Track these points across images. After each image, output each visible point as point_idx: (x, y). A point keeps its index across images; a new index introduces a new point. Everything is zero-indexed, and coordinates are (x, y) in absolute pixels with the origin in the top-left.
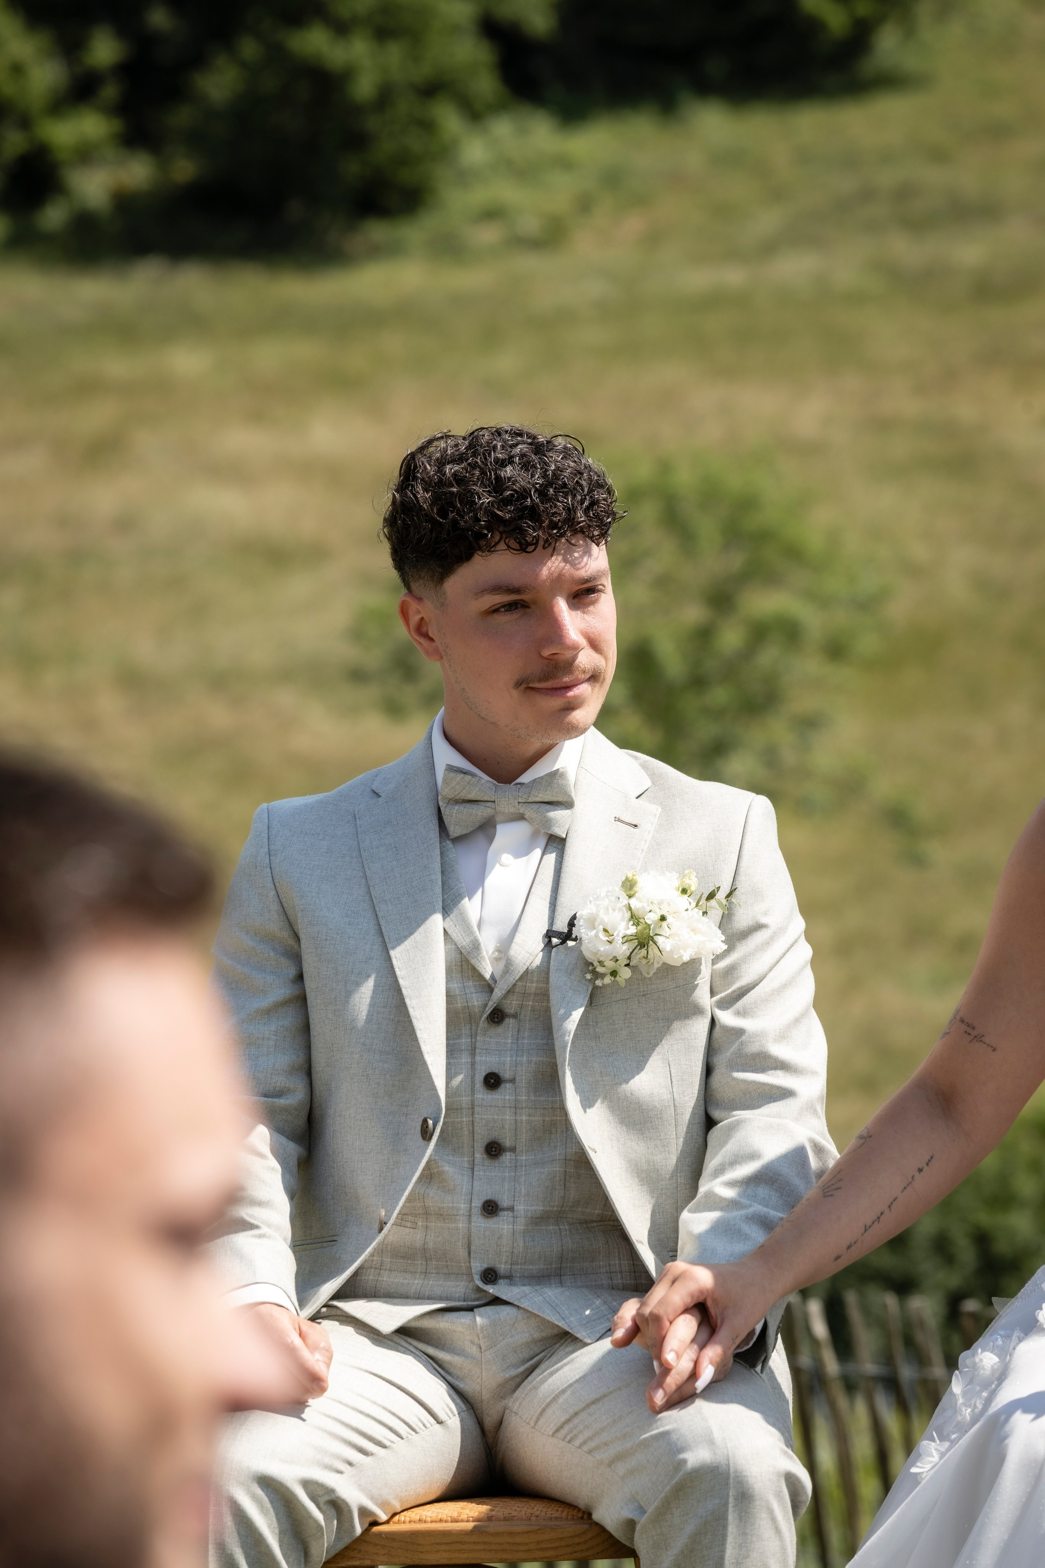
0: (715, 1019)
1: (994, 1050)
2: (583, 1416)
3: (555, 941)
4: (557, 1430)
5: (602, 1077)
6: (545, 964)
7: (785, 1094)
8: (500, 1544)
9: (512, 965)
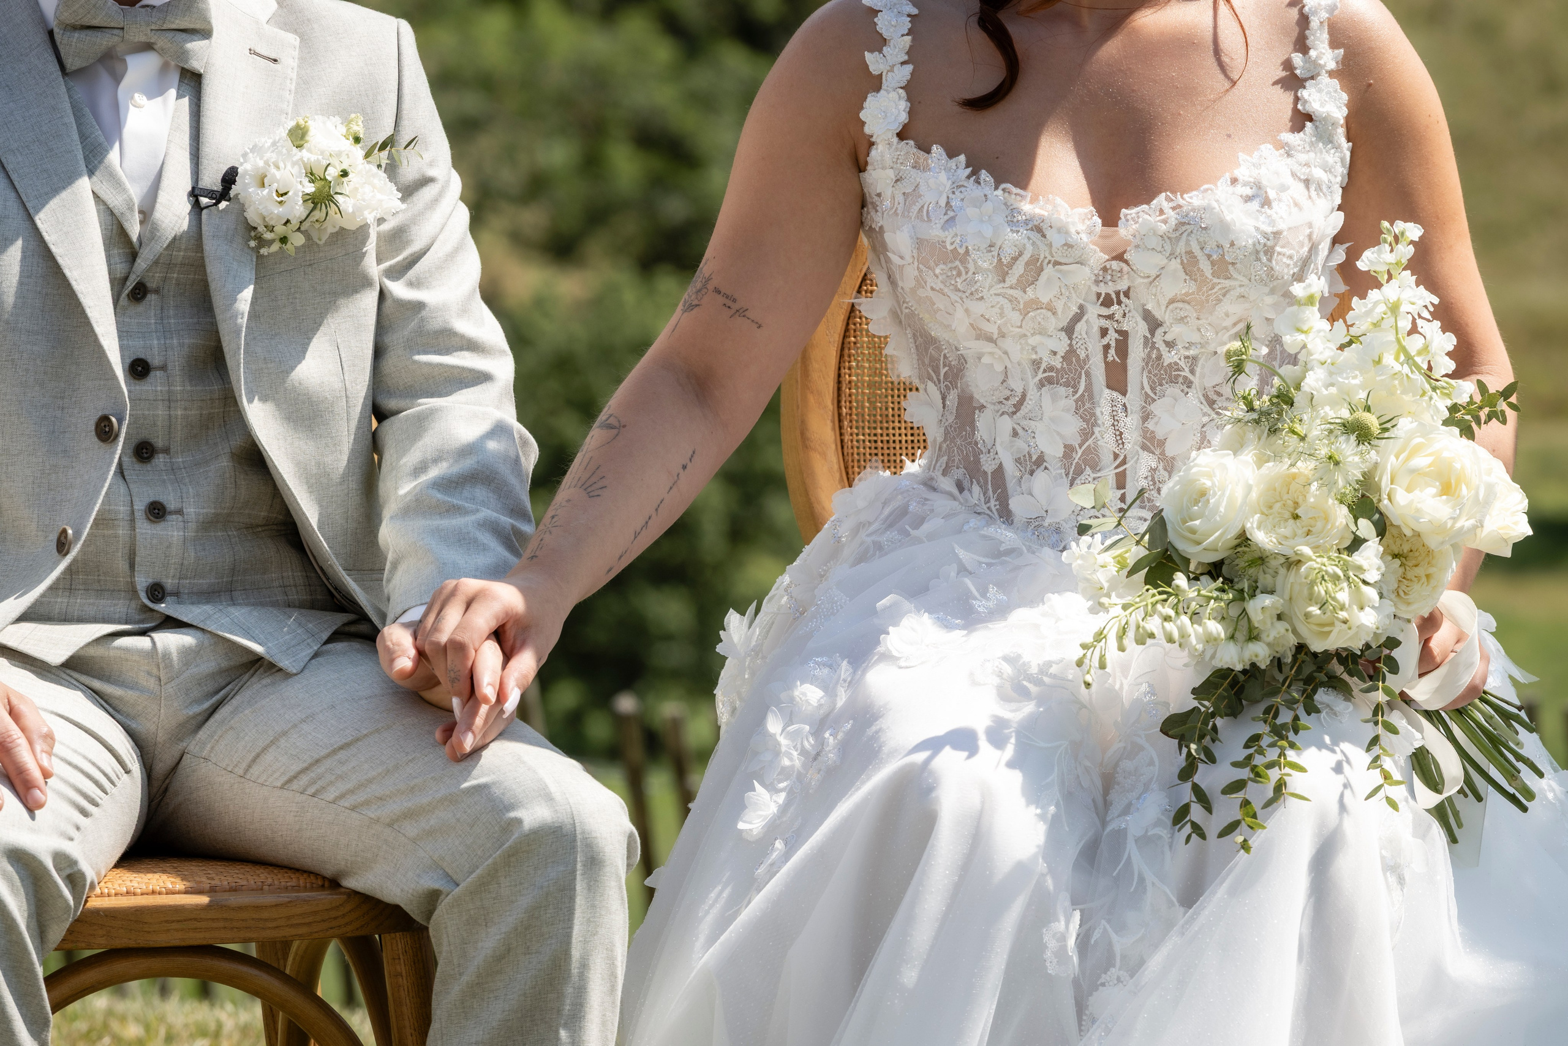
0: (385, 291)
1: (759, 327)
2: (328, 763)
3: (204, 201)
4: (290, 781)
5: (266, 363)
6: (194, 229)
7: (478, 378)
8: (243, 920)
9: (158, 230)
